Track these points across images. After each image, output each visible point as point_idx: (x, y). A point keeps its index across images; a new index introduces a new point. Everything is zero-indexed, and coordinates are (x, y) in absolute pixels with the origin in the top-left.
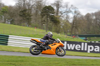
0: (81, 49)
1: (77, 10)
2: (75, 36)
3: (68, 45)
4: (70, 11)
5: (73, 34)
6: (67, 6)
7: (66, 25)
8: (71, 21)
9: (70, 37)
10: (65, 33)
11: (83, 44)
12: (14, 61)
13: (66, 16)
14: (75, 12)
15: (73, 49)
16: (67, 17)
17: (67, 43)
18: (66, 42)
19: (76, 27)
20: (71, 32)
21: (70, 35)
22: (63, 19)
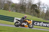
3: (43, 24)
4: (45, 8)
5: (46, 18)
6: (43, 5)
7: (43, 14)
9: (44, 20)
10: (42, 18)
12: (17, 30)
13: (43, 9)
14: (48, 8)
16: (43, 10)
18: (42, 22)
21: (44, 19)
22: (41, 11)
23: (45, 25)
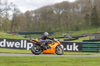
0: (20, 46)
1: (16, 7)
2: (15, 33)
5: (13, 31)
6: (6, 4)
7: (6, 22)
8: (10, 18)
9: (10, 35)
10: (5, 30)
11: (22, 41)
13: (5, 13)
14: (15, 10)
15: (12, 46)
16: (6, 15)
17: (7, 41)
19: (16, 25)
20: (11, 30)
21: (10, 33)
22: (3, 17)
23: (10, 44)
